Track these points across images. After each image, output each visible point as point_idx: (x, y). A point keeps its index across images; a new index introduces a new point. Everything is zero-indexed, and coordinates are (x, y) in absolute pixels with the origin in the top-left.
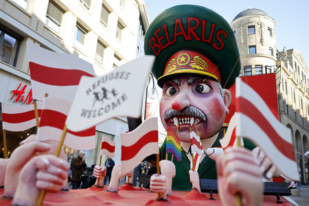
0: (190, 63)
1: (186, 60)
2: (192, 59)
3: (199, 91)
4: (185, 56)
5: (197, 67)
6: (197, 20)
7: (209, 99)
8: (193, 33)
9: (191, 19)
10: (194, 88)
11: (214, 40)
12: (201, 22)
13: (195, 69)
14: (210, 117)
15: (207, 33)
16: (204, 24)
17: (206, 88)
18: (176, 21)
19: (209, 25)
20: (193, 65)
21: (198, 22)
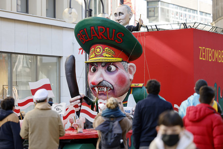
0: (102, 53)
1: (100, 51)
2: (104, 50)
3: (109, 70)
4: (100, 48)
5: (107, 55)
6: (103, 28)
7: (115, 76)
8: (102, 35)
9: (100, 27)
10: (106, 68)
11: (115, 38)
12: (106, 29)
13: (106, 57)
14: (115, 86)
15: (111, 35)
16: (108, 30)
17: (113, 68)
18: (92, 28)
19: (111, 30)
20: (104, 54)
21: (104, 29)
